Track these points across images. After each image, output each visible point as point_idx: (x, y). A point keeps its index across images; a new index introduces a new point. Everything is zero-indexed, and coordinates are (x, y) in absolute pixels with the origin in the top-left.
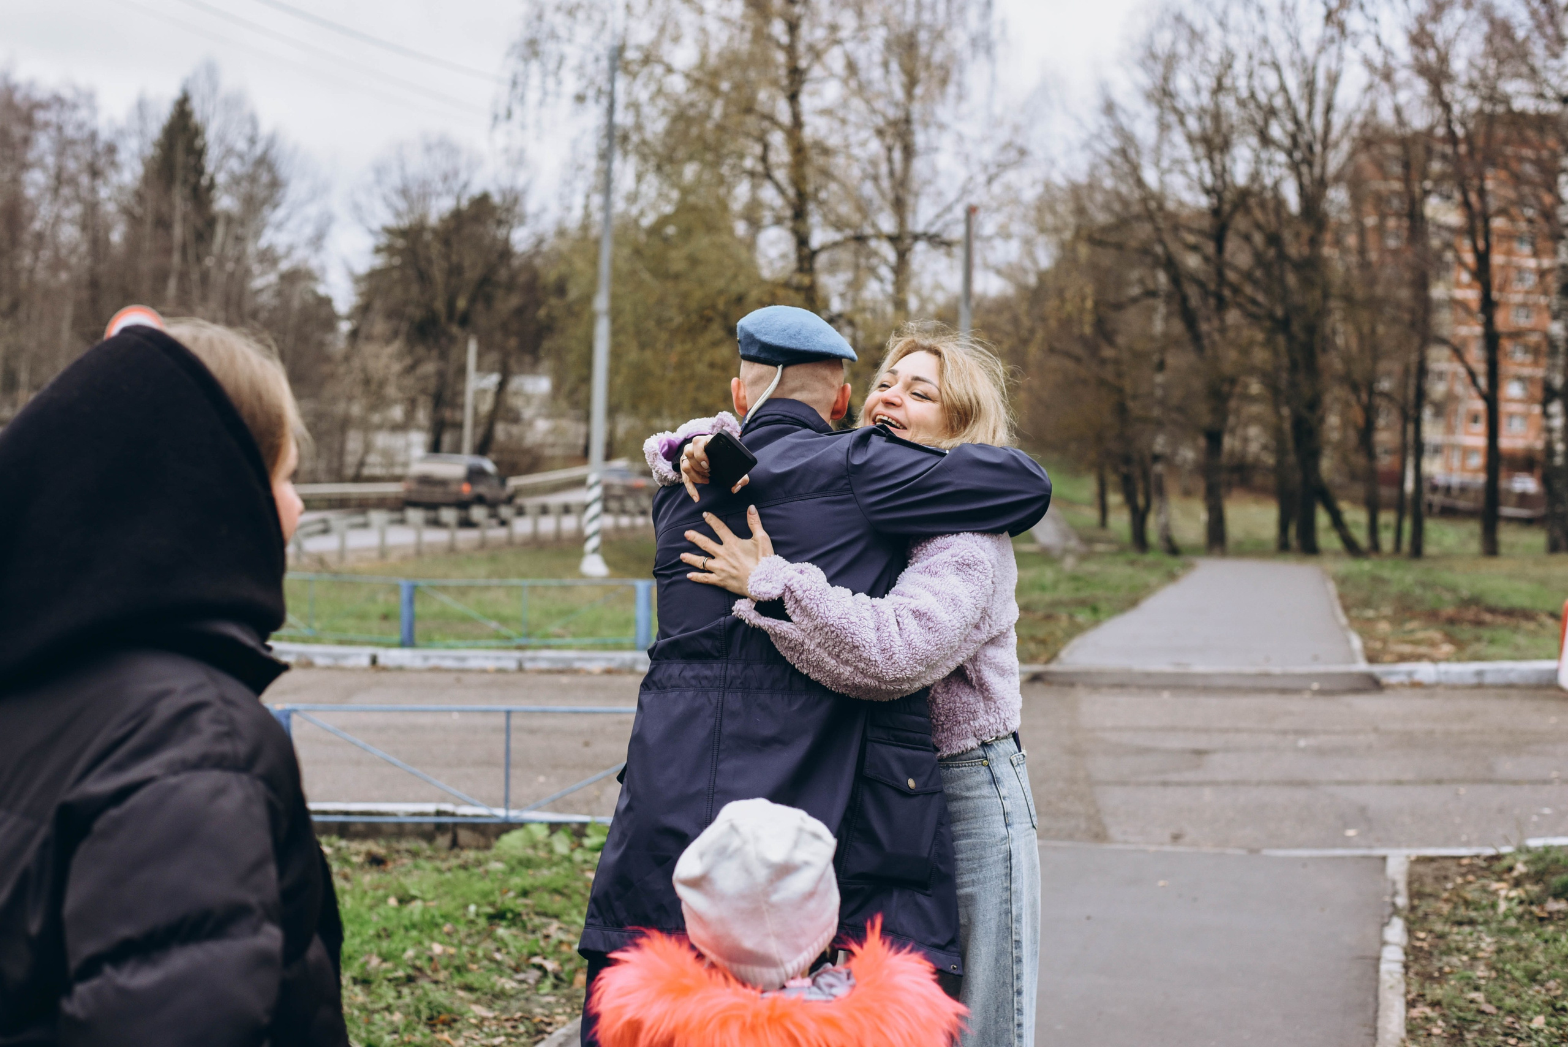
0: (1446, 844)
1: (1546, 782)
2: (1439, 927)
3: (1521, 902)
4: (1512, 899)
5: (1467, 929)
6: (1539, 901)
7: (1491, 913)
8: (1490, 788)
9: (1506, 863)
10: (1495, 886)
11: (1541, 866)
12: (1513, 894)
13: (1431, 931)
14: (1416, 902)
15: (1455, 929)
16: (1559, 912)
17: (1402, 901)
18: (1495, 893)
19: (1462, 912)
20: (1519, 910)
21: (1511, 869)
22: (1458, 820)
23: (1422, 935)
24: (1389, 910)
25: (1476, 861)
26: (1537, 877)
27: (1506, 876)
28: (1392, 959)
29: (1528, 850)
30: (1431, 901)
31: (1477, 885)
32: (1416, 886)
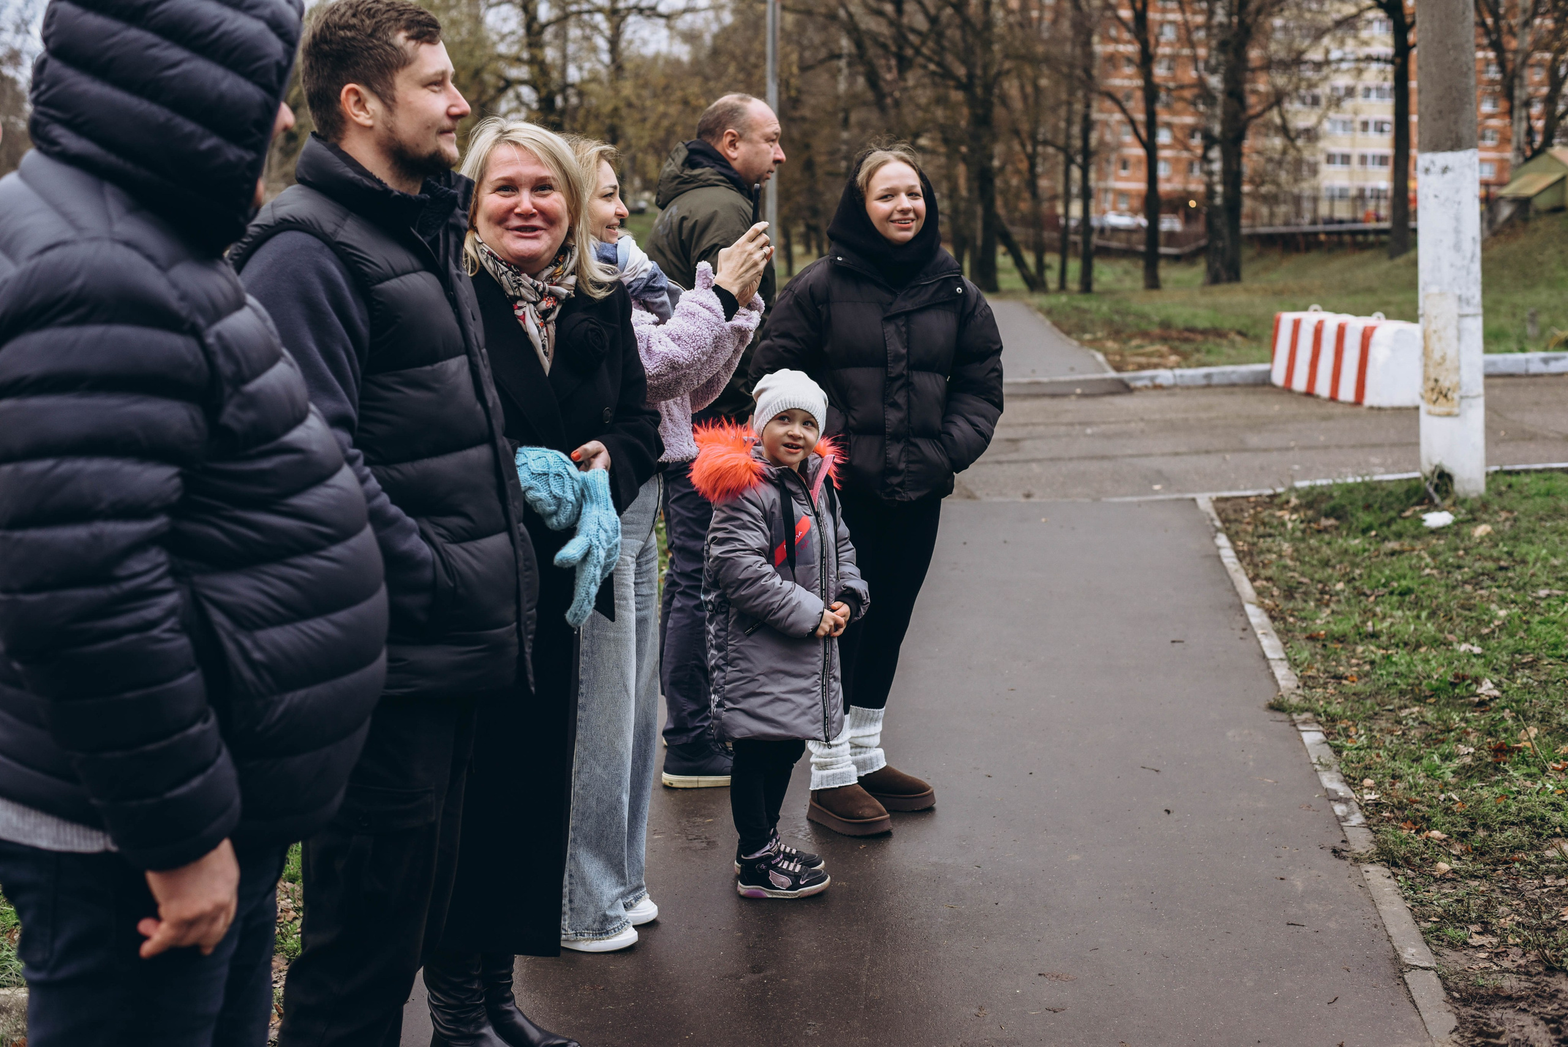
0: (1230, 489)
1: (1288, 449)
2: (1249, 539)
3: (1302, 522)
4: (1295, 521)
5: (1269, 540)
6: (1316, 520)
7: (1283, 529)
8: (1247, 455)
9: (1284, 498)
10: (1279, 513)
11: (1310, 498)
12: (1294, 517)
13: (1245, 541)
14: (1227, 525)
15: (1261, 540)
16: (1331, 526)
17: (1218, 524)
18: (1281, 517)
19: (1261, 530)
20: (1302, 526)
21: (1288, 502)
22: (1233, 476)
23: (1241, 543)
24: (1213, 530)
25: (1259, 499)
26: (1309, 505)
27: (1286, 507)
28: (1228, 555)
29: (1296, 490)
30: (1237, 524)
31: (1266, 513)
32: (1223, 515)
